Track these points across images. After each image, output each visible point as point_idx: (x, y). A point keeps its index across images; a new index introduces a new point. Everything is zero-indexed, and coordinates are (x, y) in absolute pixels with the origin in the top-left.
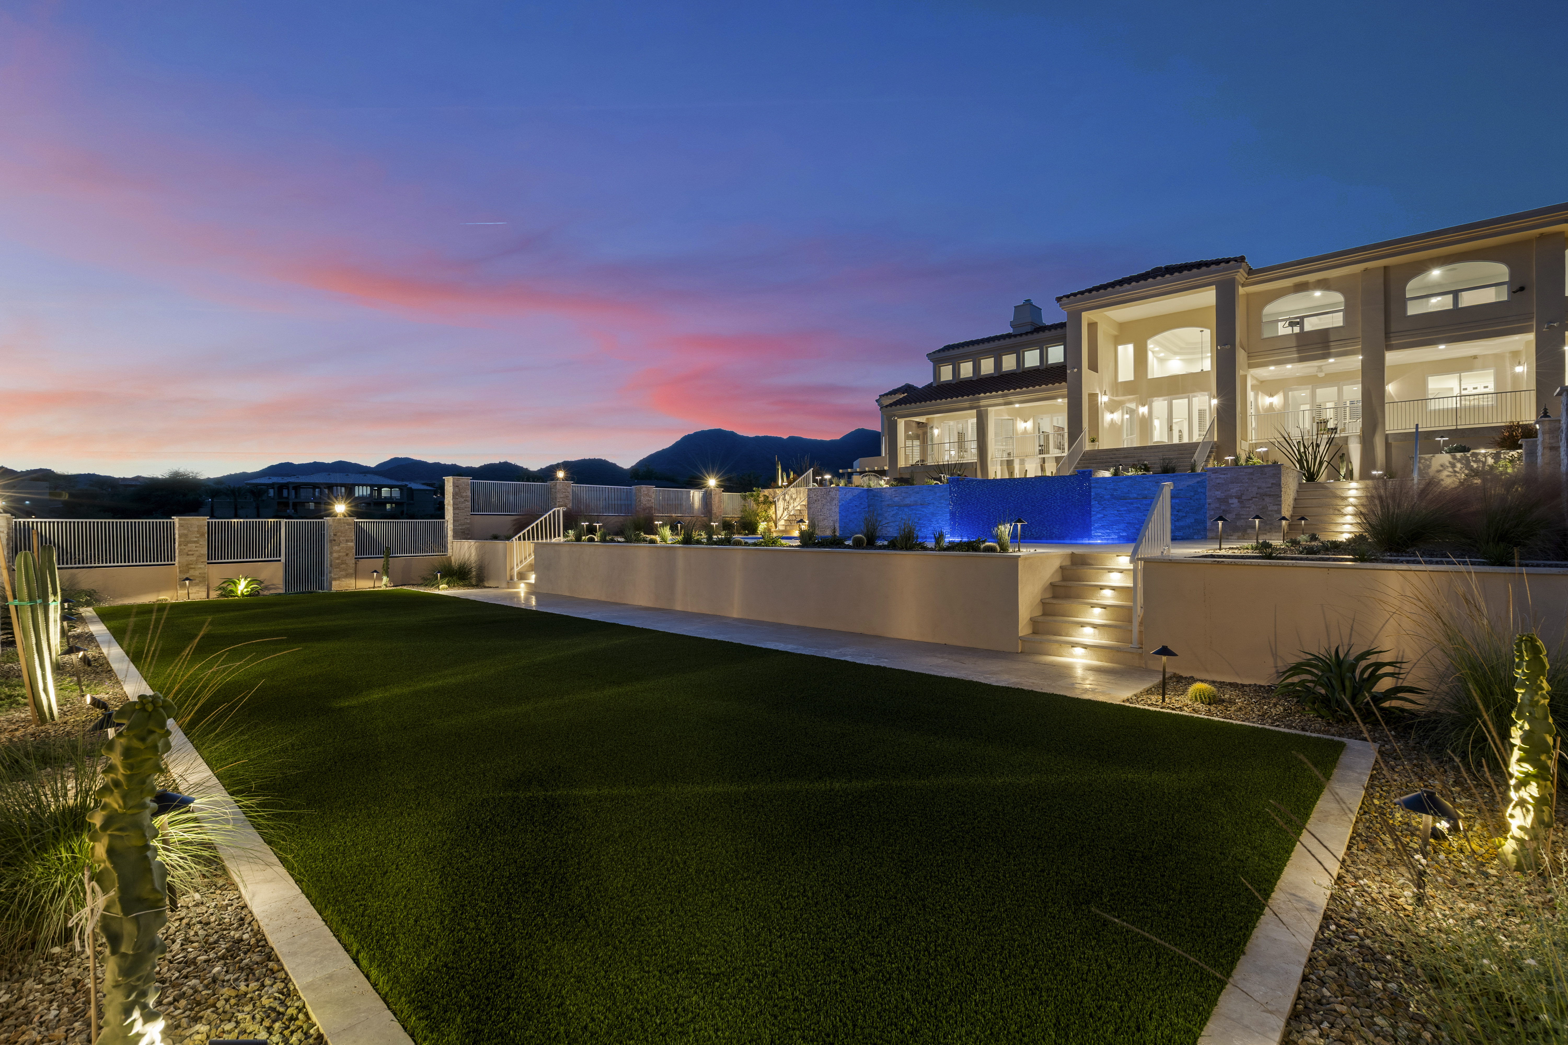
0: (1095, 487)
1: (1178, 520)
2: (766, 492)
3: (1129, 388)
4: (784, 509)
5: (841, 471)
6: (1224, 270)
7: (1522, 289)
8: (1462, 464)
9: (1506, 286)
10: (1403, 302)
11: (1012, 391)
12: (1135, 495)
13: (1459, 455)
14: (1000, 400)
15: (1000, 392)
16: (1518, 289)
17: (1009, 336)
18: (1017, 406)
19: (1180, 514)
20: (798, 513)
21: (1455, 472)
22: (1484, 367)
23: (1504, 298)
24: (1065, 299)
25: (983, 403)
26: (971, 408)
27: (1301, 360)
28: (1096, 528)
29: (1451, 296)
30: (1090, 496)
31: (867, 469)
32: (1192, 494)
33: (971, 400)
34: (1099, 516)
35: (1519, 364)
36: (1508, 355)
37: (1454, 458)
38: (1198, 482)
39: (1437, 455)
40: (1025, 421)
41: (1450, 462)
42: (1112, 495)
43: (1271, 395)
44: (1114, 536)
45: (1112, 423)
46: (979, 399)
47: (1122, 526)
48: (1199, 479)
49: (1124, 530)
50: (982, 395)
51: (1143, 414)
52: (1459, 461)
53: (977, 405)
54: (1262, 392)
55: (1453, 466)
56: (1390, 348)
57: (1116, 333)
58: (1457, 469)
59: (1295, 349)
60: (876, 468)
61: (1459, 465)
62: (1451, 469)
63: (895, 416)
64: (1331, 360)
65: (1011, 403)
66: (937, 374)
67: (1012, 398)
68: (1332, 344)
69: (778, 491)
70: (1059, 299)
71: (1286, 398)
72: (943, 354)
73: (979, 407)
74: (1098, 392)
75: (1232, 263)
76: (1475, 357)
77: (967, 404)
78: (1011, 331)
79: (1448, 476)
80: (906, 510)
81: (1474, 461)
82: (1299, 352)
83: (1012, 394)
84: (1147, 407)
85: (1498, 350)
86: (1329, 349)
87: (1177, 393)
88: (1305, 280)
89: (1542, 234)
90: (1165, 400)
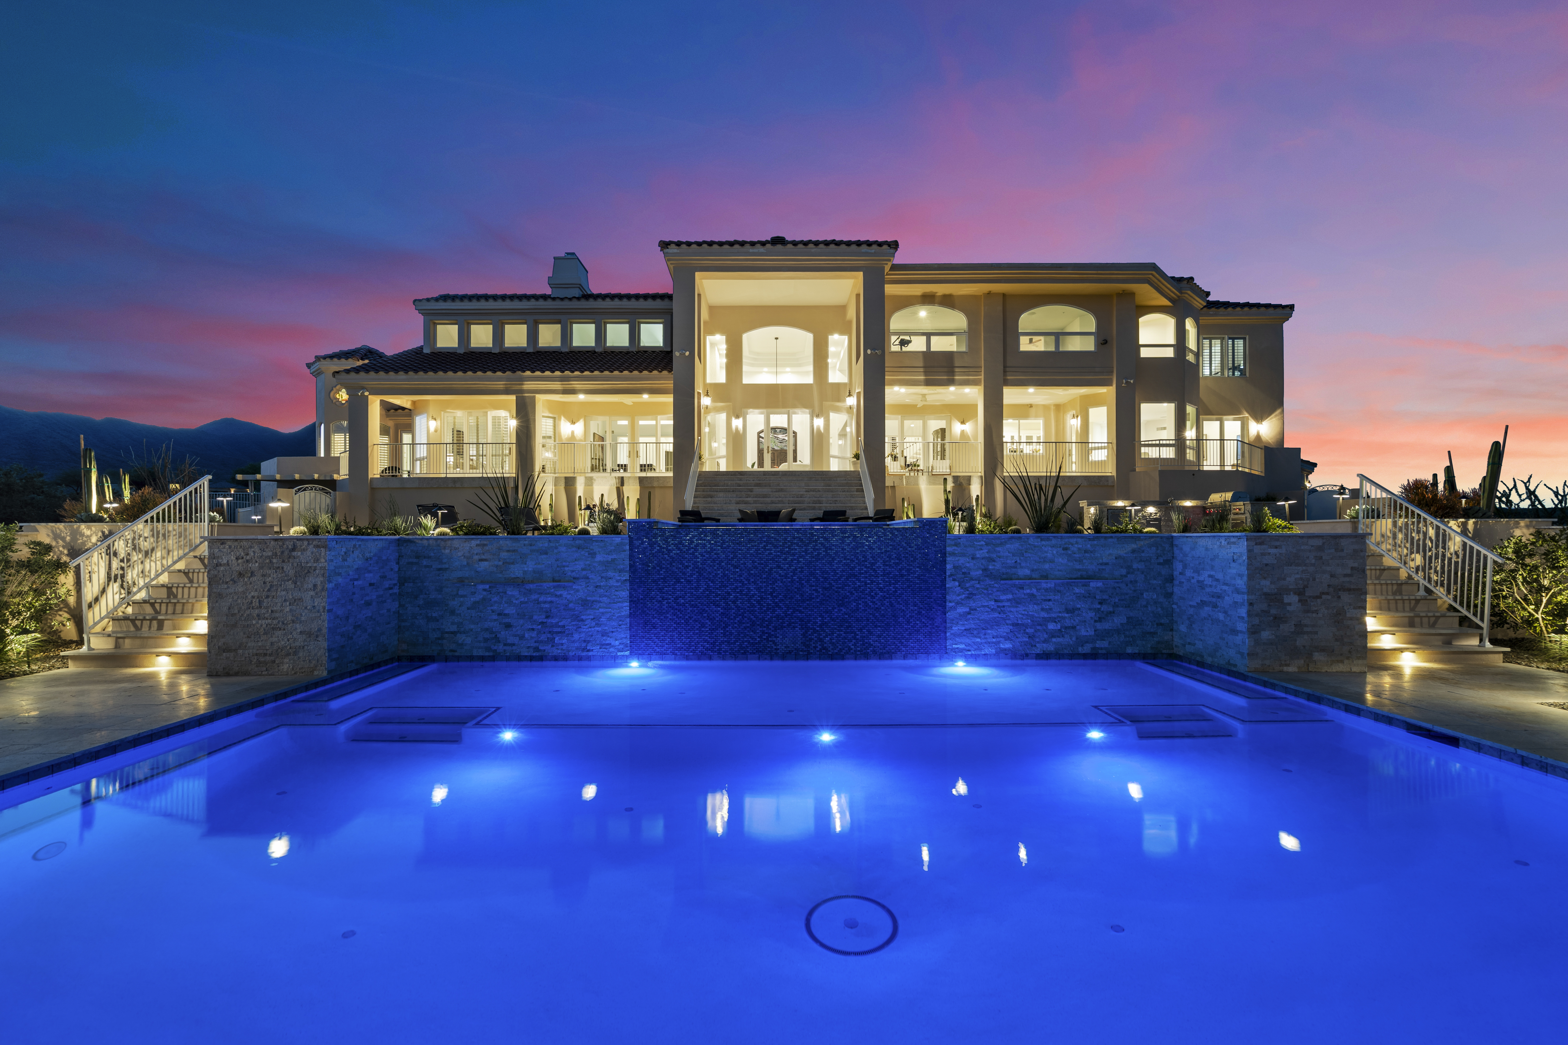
0: (953, 554)
1: (1100, 620)
2: (43, 533)
3: (720, 392)
4: (110, 578)
5: (239, 477)
6: (875, 254)
7: (1105, 342)
9: (1092, 338)
10: (1017, 335)
11: (577, 373)
12: (1027, 572)
14: (557, 385)
15: (558, 373)
16: (1103, 341)
17: (545, 297)
18: (581, 397)
19: (1104, 608)
20: (163, 593)
22: (1037, 417)
23: (1091, 348)
24: (673, 246)
25: (528, 385)
26: (507, 392)
27: (928, 383)
28: (955, 635)
29: (1055, 338)
30: (944, 571)
31: (297, 477)
32: (1124, 571)
33: (508, 379)
34: (961, 610)
35: (1074, 417)
36: (1052, 407)
38: (1133, 551)
40: (573, 423)
42: (985, 570)
44: (988, 650)
46: (523, 380)
47: (1004, 630)
48: (1134, 546)
49: (1007, 638)
50: (528, 373)
51: (737, 429)
53: (517, 387)
57: (707, 318)
59: (922, 370)
60: (316, 476)
63: (364, 388)
65: (573, 392)
66: (430, 335)
67: (577, 385)
68: (957, 370)
69: (90, 533)
70: (664, 245)
72: (442, 305)
73: (522, 391)
74: (701, 389)
75: (885, 247)
76: (1031, 406)
77: (500, 385)
78: (548, 291)
80: (512, 592)
82: (926, 373)
83: (577, 378)
84: (741, 419)
85: (1051, 402)
86: (954, 375)
87: (777, 407)
88: (935, 291)
89: (1124, 291)
90: (761, 413)
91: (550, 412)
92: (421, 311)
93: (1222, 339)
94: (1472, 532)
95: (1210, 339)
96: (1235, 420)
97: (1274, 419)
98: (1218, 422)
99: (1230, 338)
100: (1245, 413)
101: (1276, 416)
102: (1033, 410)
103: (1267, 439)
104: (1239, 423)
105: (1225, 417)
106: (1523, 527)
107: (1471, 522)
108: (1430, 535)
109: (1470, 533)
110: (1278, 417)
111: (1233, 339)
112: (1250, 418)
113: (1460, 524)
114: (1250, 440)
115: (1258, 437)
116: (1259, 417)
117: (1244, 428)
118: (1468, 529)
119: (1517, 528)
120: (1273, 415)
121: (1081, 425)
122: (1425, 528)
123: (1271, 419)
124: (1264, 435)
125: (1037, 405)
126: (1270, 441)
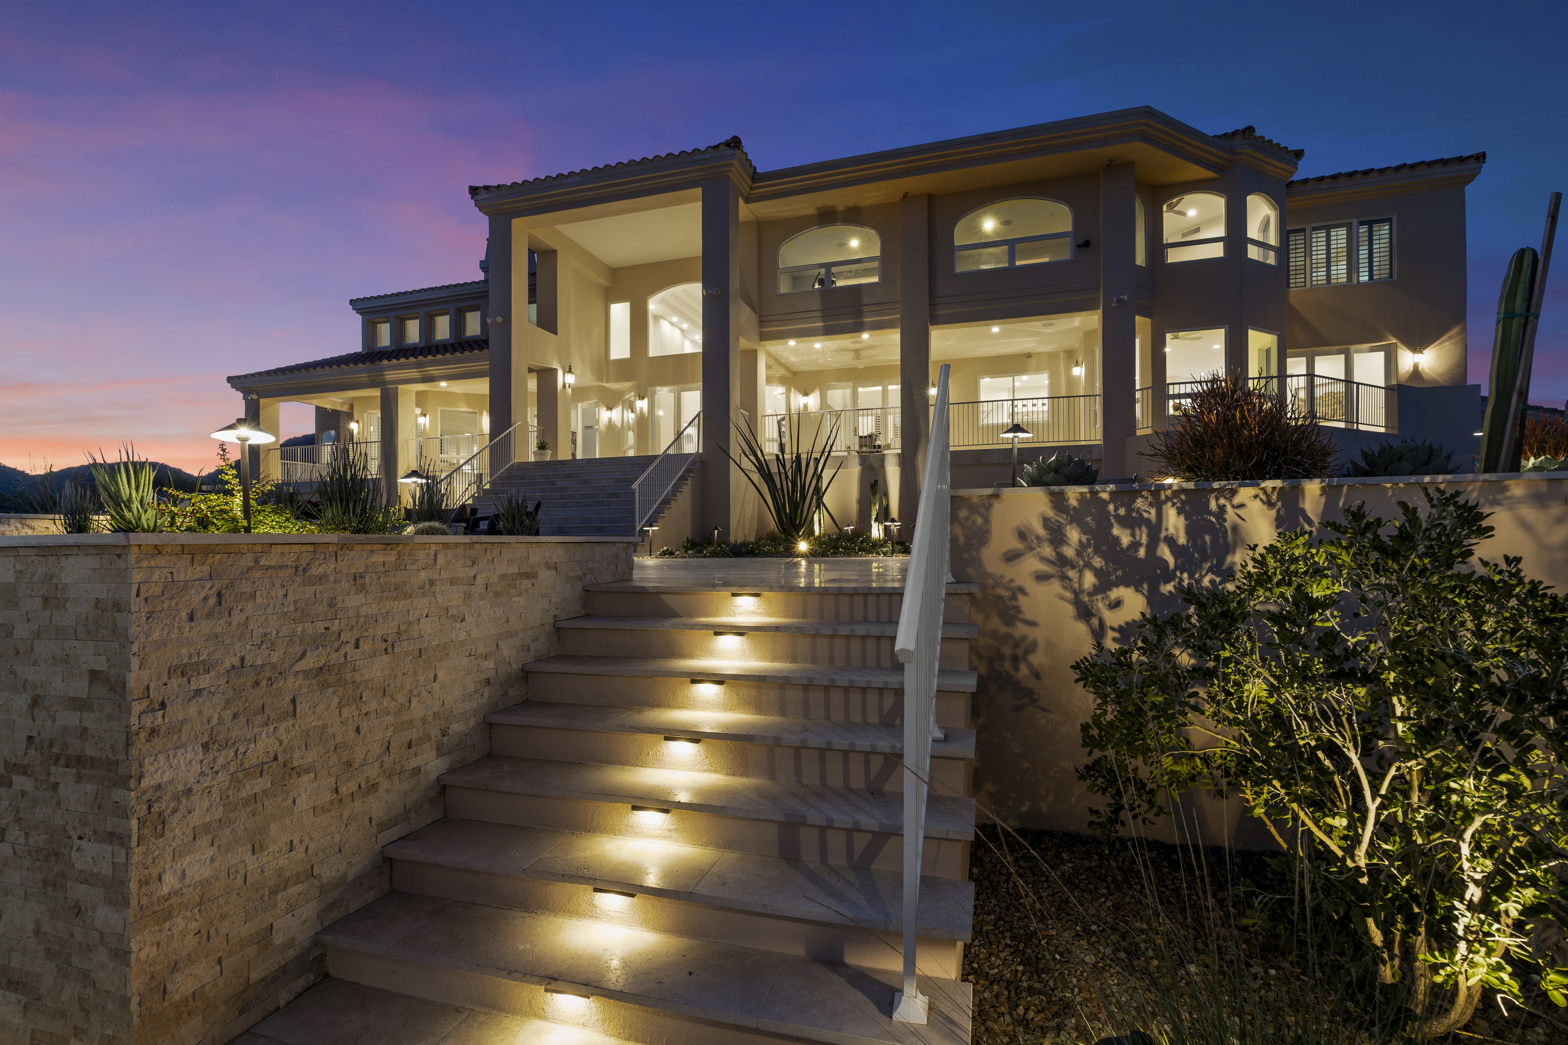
3: (624, 369)
6: (710, 160)
7: (1087, 244)
8: (1084, 528)
9: (1068, 239)
10: (951, 251)
11: (430, 358)
13: (1074, 493)
14: (414, 373)
16: (1082, 243)
21: (1062, 561)
22: (1038, 370)
23: (1069, 256)
24: (483, 192)
25: (390, 376)
26: (372, 385)
27: (829, 331)
29: (1005, 248)
35: (1077, 364)
36: (1062, 354)
37: (1059, 502)
39: (1008, 492)
41: (1046, 522)
43: (806, 394)
45: (610, 425)
46: (382, 370)
50: (386, 362)
52: (1076, 517)
53: (380, 379)
54: (796, 388)
55: (1057, 537)
56: (937, 320)
57: (605, 283)
58: (1069, 552)
59: (820, 315)
61: (1074, 535)
62: (1048, 551)
63: (254, 392)
64: (865, 336)
68: (866, 309)
70: (476, 191)
71: (823, 398)
73: (386, 384)
74: (555, 365)
75: (723, 148)
76: (1029, 355)
77: (364, 377)
79: (1041, 578)
81: (1125, 522)
82: (824, 318)
83: (431, 363)
84: (646, 400)
85: (1054, 347)
86: (862, 317)
87: (686, 382)
88: (830, 203)
89: (1111, 161)
90: (671, 391)
91: (469, 406)
92: (358, 311)
93: (1349, 227)
94: (1316, 520)
95: (1328, 229)
96: (1373, 350)
97: (1447, 343)
98: (1343, 356)
99: (1362, 223)
100: (1391, 337)
101: (1450, 338)
102: (1032, 362)
103: (1434, 375)
104: (1381, 355)
105: (1353, 348)
106: (1520, 500)
107: (1313, 488)
108: (1171, 530)
109: (1310, 522)
110: (1454, 340)
111: (1370, 224)
112: (1399, 344)
113: (1274, 497)
114: (1400, 379)
115: (1416, 373)
116: (1417, 345)
117: (1391, 363)
118: (1303, 512)
119: (1496, 502)
120: (1445, 337)
121: (1086, 374)
122: (1153, 511)
123: (1440, 344)
124: (1427, 370)
125: (1039, 354)
126: (1438, 379)
